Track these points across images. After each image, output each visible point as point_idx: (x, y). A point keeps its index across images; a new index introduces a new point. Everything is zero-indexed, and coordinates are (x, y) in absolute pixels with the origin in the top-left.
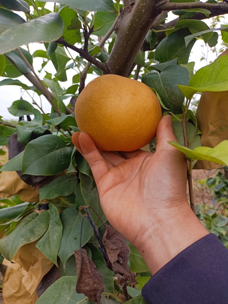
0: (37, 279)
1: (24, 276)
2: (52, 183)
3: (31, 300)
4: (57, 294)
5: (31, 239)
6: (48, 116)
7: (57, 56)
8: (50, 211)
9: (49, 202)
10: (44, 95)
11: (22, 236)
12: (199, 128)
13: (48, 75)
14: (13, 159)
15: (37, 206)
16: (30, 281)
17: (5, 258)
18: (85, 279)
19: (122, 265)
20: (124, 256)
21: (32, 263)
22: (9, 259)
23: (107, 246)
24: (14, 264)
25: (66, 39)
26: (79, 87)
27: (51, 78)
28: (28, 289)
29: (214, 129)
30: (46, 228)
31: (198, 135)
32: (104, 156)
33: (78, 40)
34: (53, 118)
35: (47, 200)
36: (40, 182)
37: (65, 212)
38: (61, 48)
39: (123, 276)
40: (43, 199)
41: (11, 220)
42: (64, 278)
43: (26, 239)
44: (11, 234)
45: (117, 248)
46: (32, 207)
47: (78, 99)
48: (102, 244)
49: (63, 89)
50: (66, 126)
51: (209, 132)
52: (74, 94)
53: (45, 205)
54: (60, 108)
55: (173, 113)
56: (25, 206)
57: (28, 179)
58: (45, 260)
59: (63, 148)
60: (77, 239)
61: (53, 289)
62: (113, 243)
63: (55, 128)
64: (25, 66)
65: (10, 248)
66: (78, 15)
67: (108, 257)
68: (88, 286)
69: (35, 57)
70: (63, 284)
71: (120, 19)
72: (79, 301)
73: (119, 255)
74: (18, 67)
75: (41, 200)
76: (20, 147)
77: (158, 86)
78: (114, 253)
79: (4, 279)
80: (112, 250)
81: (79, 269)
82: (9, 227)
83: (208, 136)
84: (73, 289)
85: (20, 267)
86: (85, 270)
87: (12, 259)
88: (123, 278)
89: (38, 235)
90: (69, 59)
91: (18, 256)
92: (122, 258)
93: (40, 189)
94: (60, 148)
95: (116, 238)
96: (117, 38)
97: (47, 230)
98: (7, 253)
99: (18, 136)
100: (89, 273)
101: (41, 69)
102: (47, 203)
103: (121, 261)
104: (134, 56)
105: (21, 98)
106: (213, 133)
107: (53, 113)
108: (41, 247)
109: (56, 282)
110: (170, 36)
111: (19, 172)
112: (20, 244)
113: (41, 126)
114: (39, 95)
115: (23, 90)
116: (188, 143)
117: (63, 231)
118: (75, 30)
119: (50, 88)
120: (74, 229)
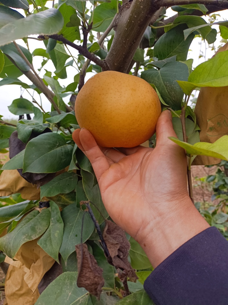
0: (39, 276)
1: (26, 273)
2: (52, 180)
3: (33, 298)
4: (59, 290)
5: (32, 237)
6: (48, 114)
7: (56, 54)
8: (51, 208)
9: (50, 200)
10: (44, 93)
11: (24, 234)
12: (198, 124)
13: (48, 73)
14: (14, 157)
15: (38, 204)
16: (31, 278)
17: (7, 256)
18: (86, 273)
19: (123, 259)
20: (124, 251)
21: (34, 260)
22: (10, 257)
23: (108, 241)
24: (16, 261)
25: (65, 36)
26: (78, 85)
27: (51, 76)
28: (30, 286)
29: (213, 125)
30: (47, 226)
31: (196, 131)
32: (105, 152)
33: (77, 37)
34: (53, 116)
35: (48, 198)
36: (41, 179)
37: (66, 209)
38: (60, 46)
39: (124, 271)
40: (44, 196)
41: (12, 218)
42: (65, 274)
43: (27, 236)
44: (13, 232)
45: (117, 242)
46: (33, 205)
47: (77, 97)
48: (103, 239)
49: (63, 87)
50: (66, 124)
51: (208, 128)
52: (74, 92)
53: (46, 202)
54: (60, 106)
55: (172, 109)
56: (26, 204)
57: (29, 177)
58: (47, 257)
59: (63, 145)
60: (78, 236)
61: (55, 285)
62: (114, 238)
63: (55, 126)
64: (25, 64)
65: (12, 246)
66: (77, 12)
67: (108, 252)
68: (89, 280)
69: (35, 55)
70: (65, 279)
71: (119, 15)
72: (81, 296)
73: (119, 250)
74: (18, 65)
75: (41, 198)
76: (21, 145)
77: (157, 82)
78: (114, 248)
79: (6, 276)
80: (112, 245)
81: (80, 264)
82: (10, 225)
83: (207, 132)
84: (75, 284)
85: (22, 264)
86: (86, 264)
87: (14, 257)
88: (124, 272)
89: (40, 233)
90: (69, 57)
91: (20, 254)
92: (123, 253)
93: (40, 187)
94: (61, 146)
95: (117, 233)
96: (116, 35)
97: (48, 227)
98: (9, 251)
99: (18, 134)
100: (89, 268)
101: (41, 68)
102: (48, 201)
103: (121, 256)
104: (132, 53)
105: (21, 96)
106: (211, 129)
107: (53, 111)
108: (43, 244)
109: (58, 278)
110: (168, 32)
111: (20, 171)
112: (21, 242)
113: (41, 124)
114: (39, 93)
115: (23, 88)
116: (187, 139)
117: (64, 228)
118: (74, 27)
119: (50, 86)
120: (74, 226)
